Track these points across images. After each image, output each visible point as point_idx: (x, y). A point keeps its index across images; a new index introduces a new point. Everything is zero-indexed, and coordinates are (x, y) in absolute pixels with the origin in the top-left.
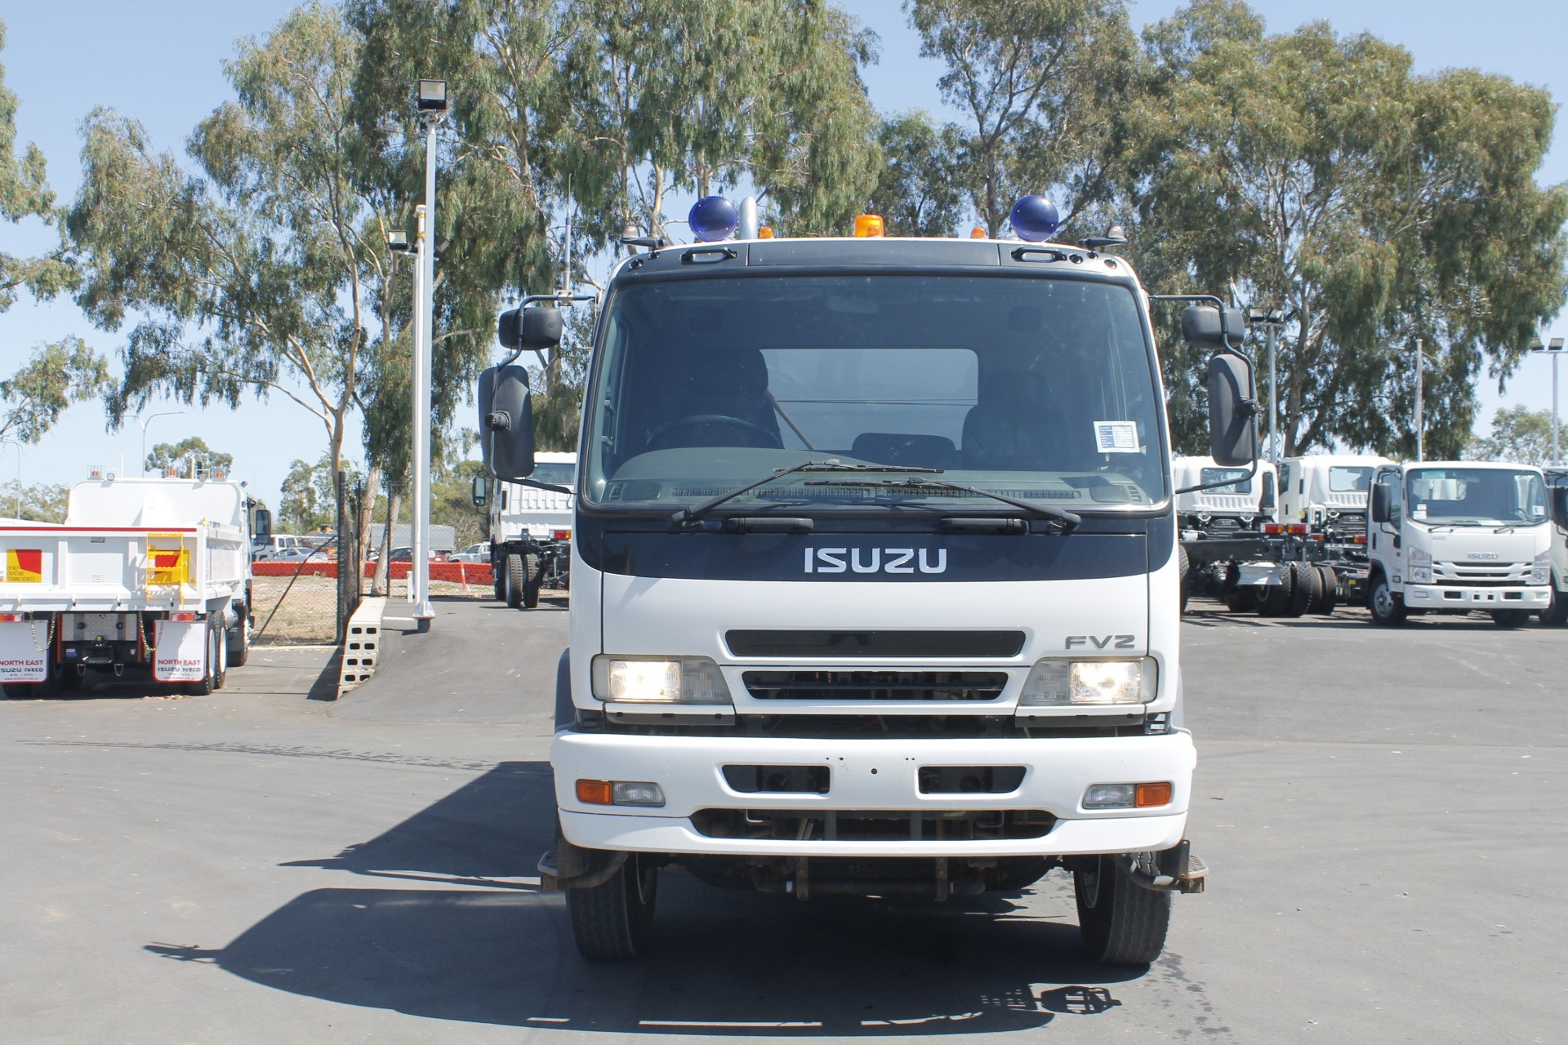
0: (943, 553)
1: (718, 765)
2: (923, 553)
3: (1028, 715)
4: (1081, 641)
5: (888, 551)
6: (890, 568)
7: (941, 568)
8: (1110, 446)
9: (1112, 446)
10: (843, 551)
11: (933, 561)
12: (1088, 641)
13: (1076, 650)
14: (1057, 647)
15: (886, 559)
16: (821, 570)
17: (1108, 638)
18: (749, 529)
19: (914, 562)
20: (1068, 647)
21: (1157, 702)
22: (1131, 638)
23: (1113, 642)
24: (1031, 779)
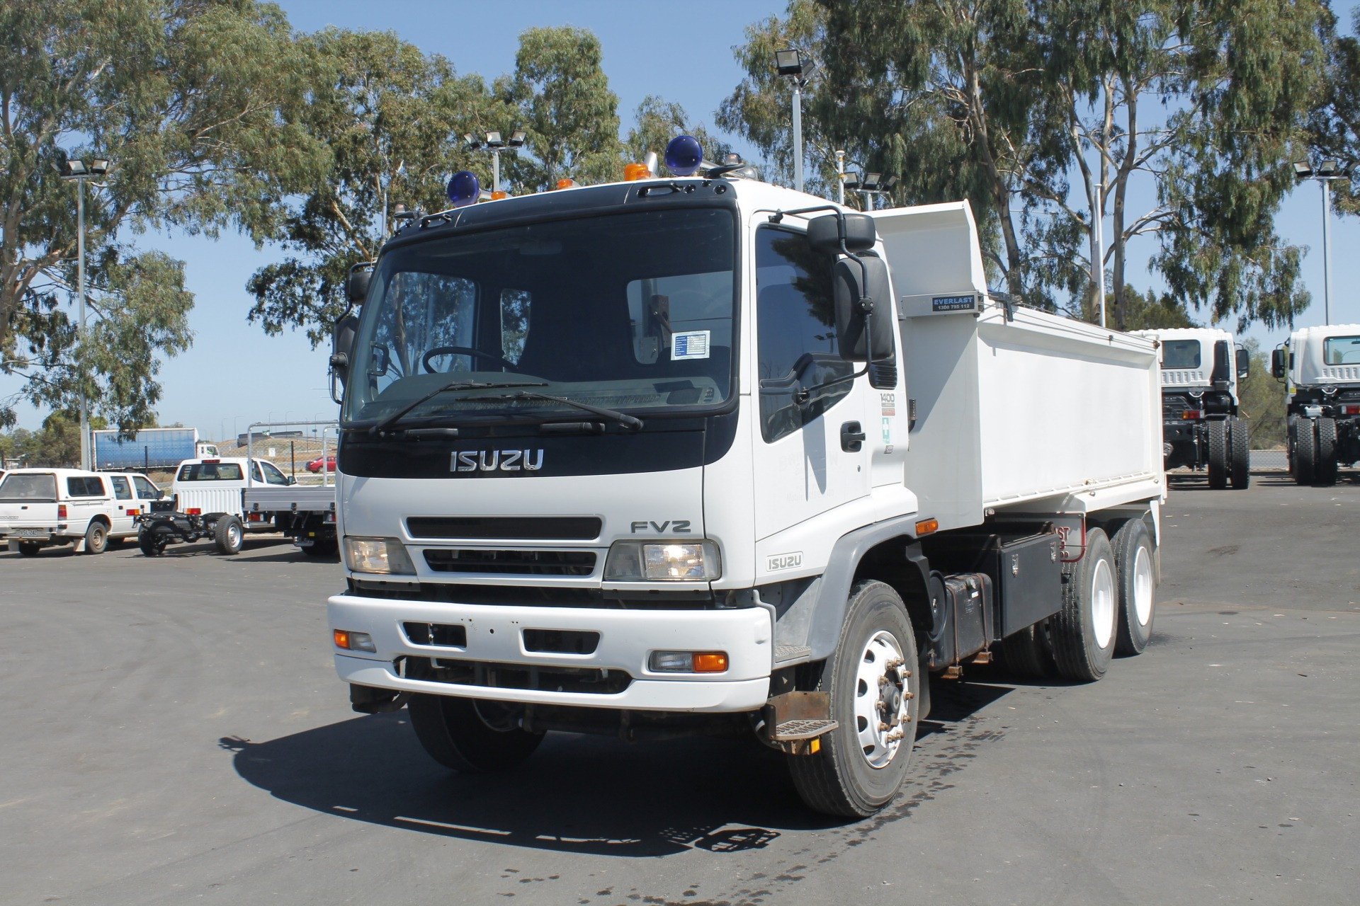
0: (541, 453)
1: (399, 621)
2: (527, 452)
3: (612, 588)
4: (643, 525)
5: (504, 453)
6: (504, 467)
7: (538, 466)
8: (682, 354)
9: (685, 354)
10: (475, 453)
11: (533, 460)
12: (649, 525)
13: (640, 534)
14: (625, 531)
15: (503, 458)
16: (462, 469)
17: (666, 524)
18: (414, 438)
19: (520, 461)
20: (633, 531)
21: (721, 581)
22: (687, 523)
23: (670, 527)
24: (602, 644)
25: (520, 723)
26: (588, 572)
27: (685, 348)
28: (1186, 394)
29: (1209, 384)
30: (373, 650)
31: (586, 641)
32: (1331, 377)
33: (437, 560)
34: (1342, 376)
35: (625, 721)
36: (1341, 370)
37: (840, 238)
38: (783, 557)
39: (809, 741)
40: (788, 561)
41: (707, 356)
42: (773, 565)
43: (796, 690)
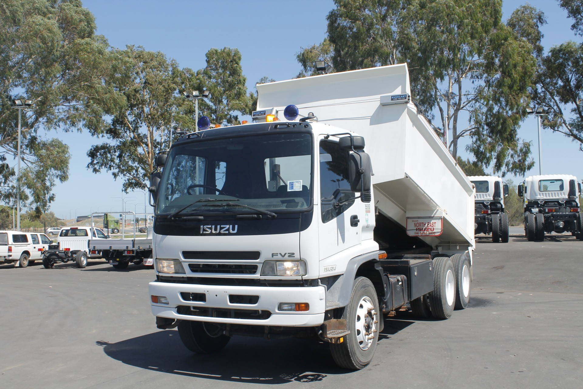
0: (236, 226)
1: (179, 292)
2: (231, 226)
3: (264, 279)
4: (277, 254)
5: (222, 226)
6: (222, 231)
7: (235, 231)
8: (292, 189)
9: (293, 189)
10: (210, 226)
11: (233, 229)
12: (279, 255)
13: (275, 258)
14: (270, 257)
15: (221, 228)
16: (204, 232)
17: (286, 254)
18: (186, 220)
19: (228, 230)
20: (273, 256)
21: (306, 276)
22: (293, 254)
23: (287, 255)
24: (260, 300)
25: (224, 333)
26: (254, 272)
27: (293, 187)
28: (483, 203)
29: (492, 199)
30: (168, 304)
31: (254, 299)
32: (542, 196)
33: (194, 268)
34: (546, 196)
35: (266, 331)
36: (546, 194)
37: (351, 145)
38: (329, 267)
39: (339, 338)
40: (331, 268)
41: (301, 190)
42: (325, 270)
43: (334, 318)
